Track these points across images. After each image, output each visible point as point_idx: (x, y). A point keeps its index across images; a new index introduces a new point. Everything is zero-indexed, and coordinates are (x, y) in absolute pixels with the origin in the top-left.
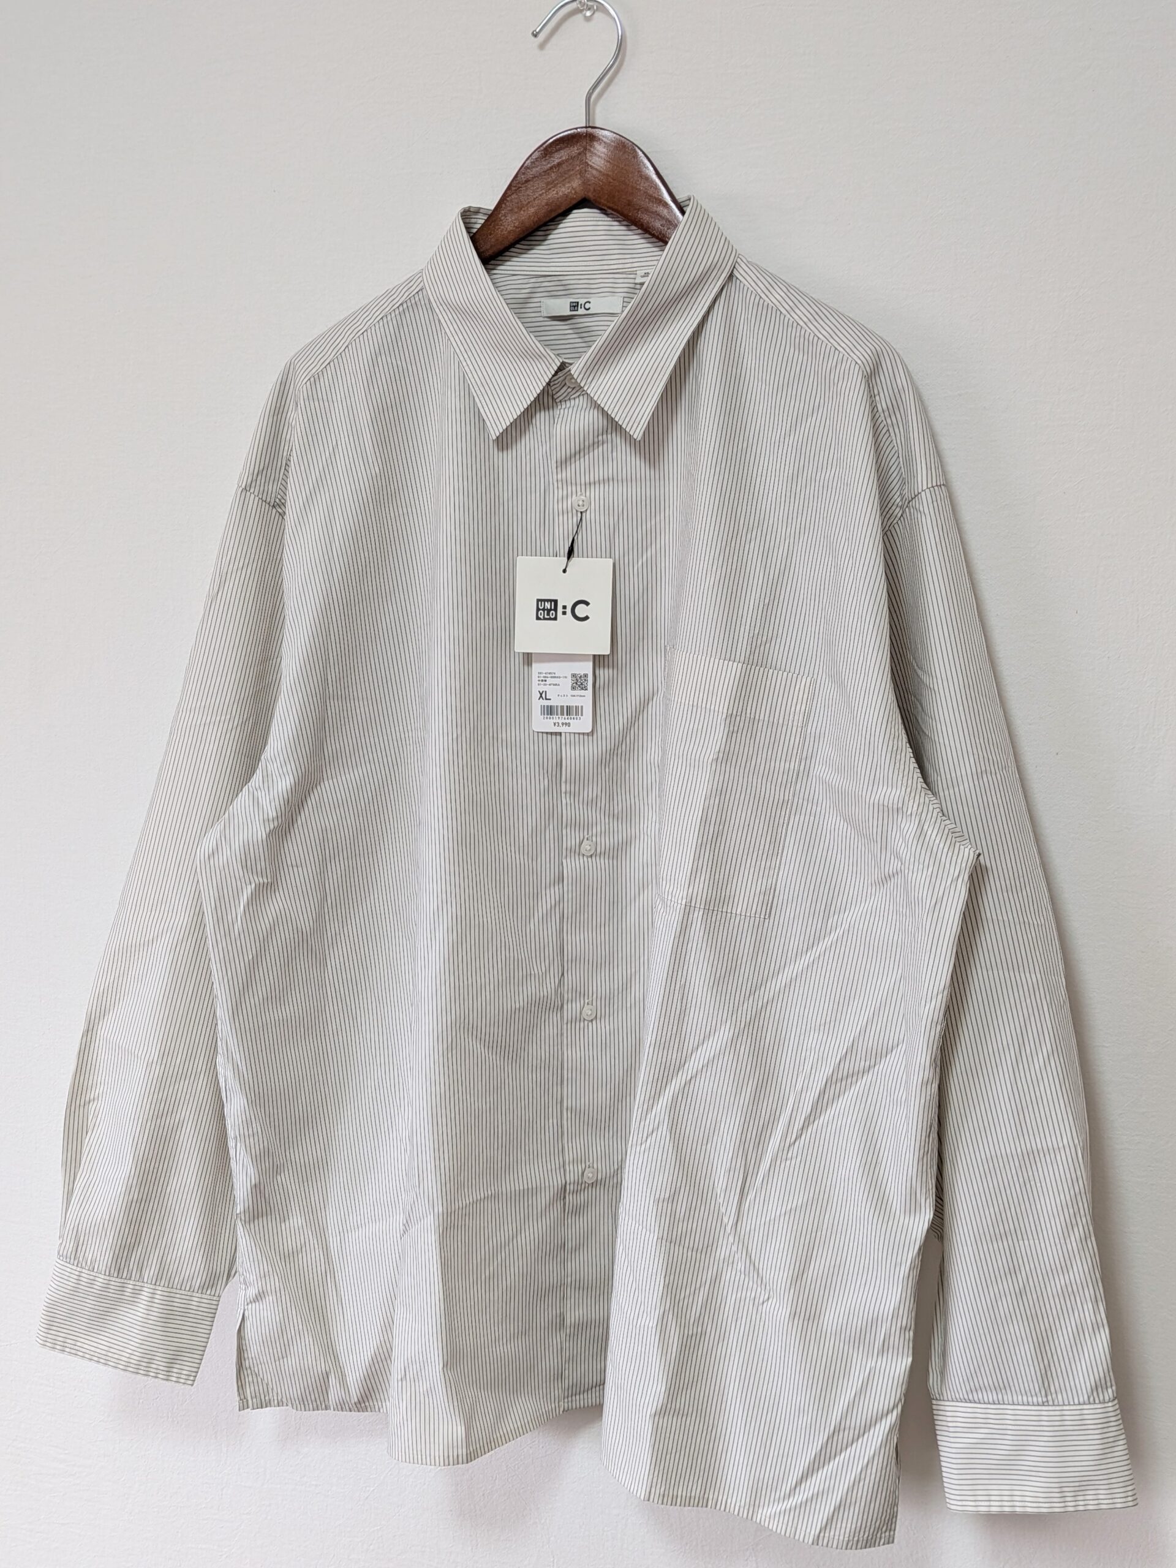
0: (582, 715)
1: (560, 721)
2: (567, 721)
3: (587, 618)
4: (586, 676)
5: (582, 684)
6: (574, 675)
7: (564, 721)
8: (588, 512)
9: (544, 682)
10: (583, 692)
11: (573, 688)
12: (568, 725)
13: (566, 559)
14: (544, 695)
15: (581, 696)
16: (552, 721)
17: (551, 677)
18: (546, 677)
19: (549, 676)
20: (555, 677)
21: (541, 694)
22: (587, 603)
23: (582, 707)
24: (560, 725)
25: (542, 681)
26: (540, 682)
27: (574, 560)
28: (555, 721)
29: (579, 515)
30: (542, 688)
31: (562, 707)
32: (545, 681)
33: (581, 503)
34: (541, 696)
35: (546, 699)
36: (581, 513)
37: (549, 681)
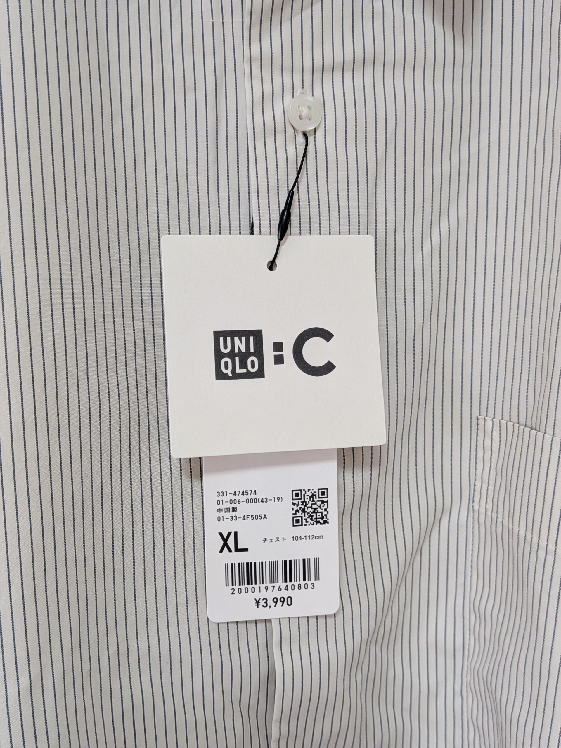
0: (317, 577)
1: (270, 595)
2: (285, 594)
3: (329, 368)
4: (324, 492)
5: (315, 511)
6: (296, 494)
7: (279, 595)
8: (320, 134)
9: (231, 513)
10: (318, 529)
11: (297, 522)
12: (287, 601)
13: (275, 238)
14: (231, 542)
15: (314, 537)
16: (251, 597)
17: (248, 501)
18: (235, 501)
19: (244, 498)
20: (256, 501)
21: (225, 540)
22: (327, 335)
23: (317, 561)
24: (270, 603)
25: (227, 510)
26: (223, 514)
27: (290, 239)
28: (258, 595)
29: (301, 139)
30: (226, 527)
31: (274, 565)
32: (234, 510)
33: (305, 112)
34: (225, 544)
35: (237, 550)
36: (305, 135)
37: (243, 509)
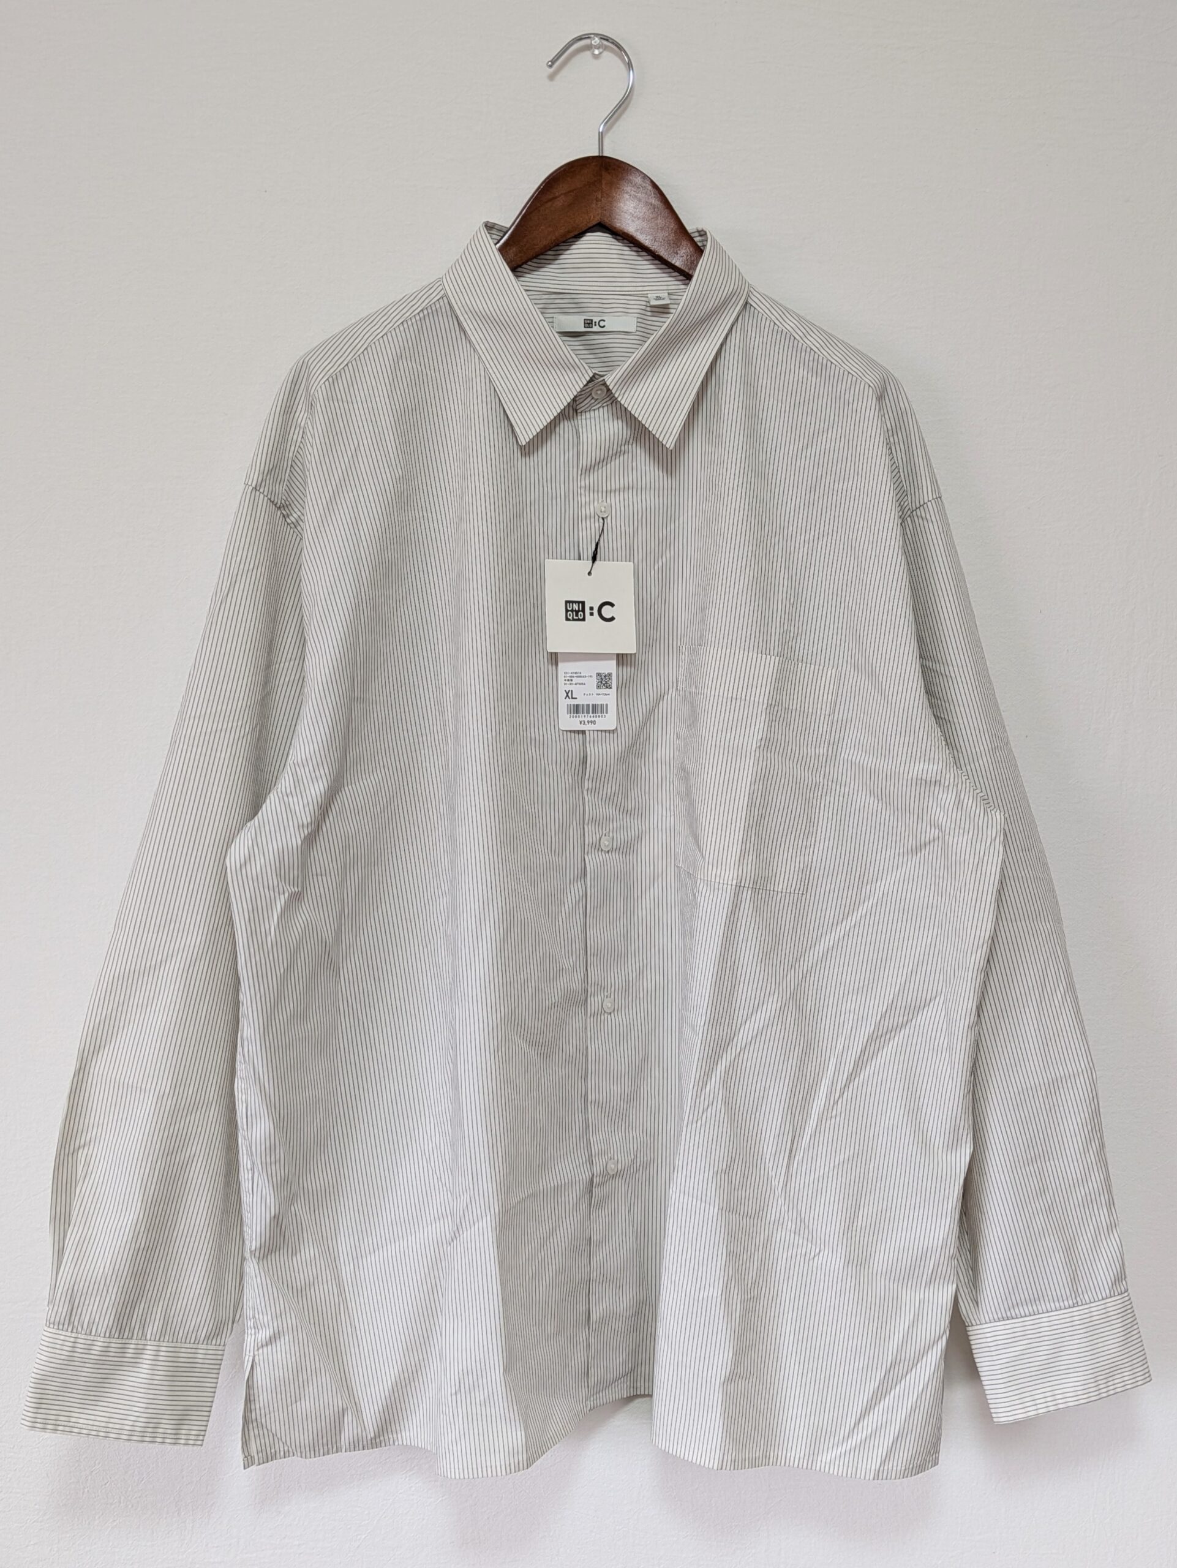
0: (607, 713)
1: (586, 720)
2: (593, 719)
3: (612, 619)
4: (610, 675)
5: (606, 683)
6: (598, 675)
7: (590, 719)
8: (609, 518)
9: (570, 682)
10: (607, 691)
11: (598, 687)
12: (594, 722)
13: (591, 562)
14: (570, 694)
15: (606, 694)
16: (578, 720)
17: (577, 677)
18: (572, 677)
19: (576, 675)
20: (580, 677)
21: (567, 694)
22: (612, 605)
23: (607, 705)
24: (586, 723)
25: (568, 680)
26: (566, 682)
27: (597, 563)
28: (581, 719)
29: (601, 520)
30: (568, 688)
31: (588, 706)
32: (572, 680)
33: (603, 509)
34: (567, 696)
35: (572, 698)
36: (603, 519)
37: (575, 680)
